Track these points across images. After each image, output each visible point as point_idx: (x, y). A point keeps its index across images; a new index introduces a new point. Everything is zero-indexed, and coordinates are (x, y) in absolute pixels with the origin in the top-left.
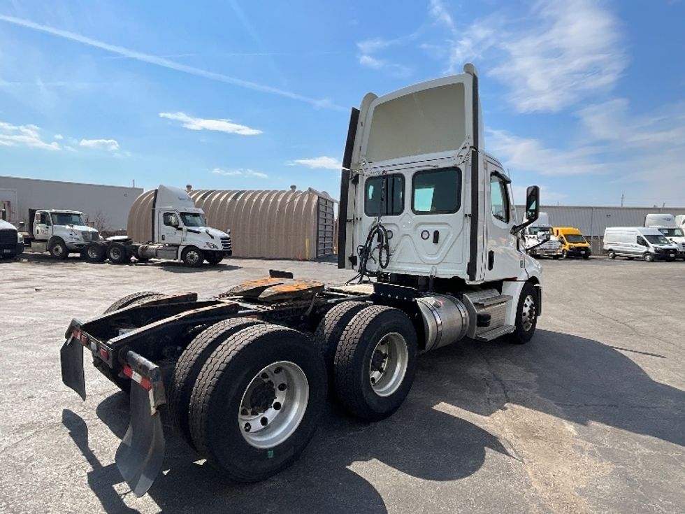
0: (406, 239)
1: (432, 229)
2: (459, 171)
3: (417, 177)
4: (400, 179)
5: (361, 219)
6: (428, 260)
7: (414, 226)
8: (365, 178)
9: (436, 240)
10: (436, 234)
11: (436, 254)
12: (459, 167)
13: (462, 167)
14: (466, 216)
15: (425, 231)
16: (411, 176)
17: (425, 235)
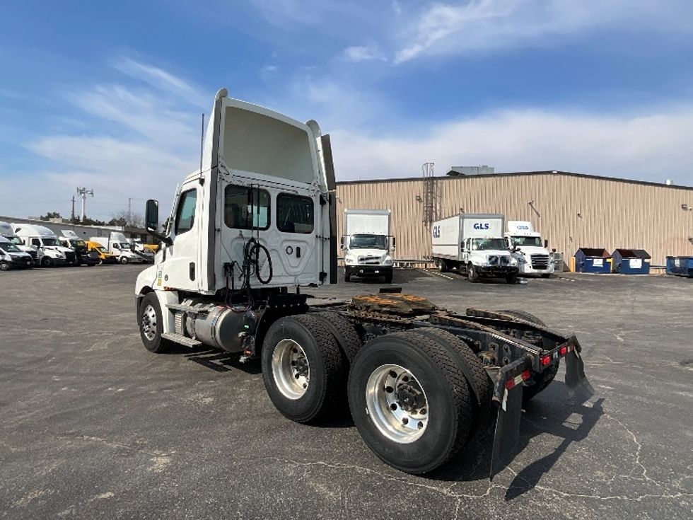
0: (273, 253)
1: (294, 246)
2: (311, 200)
3: (280, 198)
4: (266, 195)
5: (219, 230)
6: (293, 272)
7: (280, 242)
8: (225, 185)
9: (298, 255)
10: (298, 249)
11: (297, 267)
12: (312, 198)
13: (314, 199)
14: (317, 236)
15: (289, 247)
16: (276, 195)
17: (288, 250)
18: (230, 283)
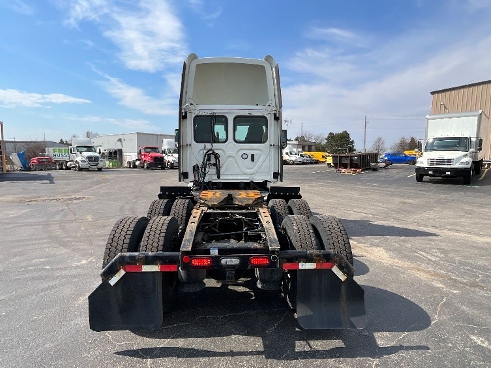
0: (231, 159)
1: (249, 153)
2: (266, 118)
3: (237, 119)
4: (224, 119)
5: (190, 145)
6: (248, 172)
7: (236, 150)
8: (193, 116)
9: (252, 159)
10: (252, 156)
11: (251, 168)
12: (266, 116)
13: (267, 117)
14: (271, 145)
15: (245, 154)
16: (233, 118)
17: (245, 156)
18: (197, 177)
